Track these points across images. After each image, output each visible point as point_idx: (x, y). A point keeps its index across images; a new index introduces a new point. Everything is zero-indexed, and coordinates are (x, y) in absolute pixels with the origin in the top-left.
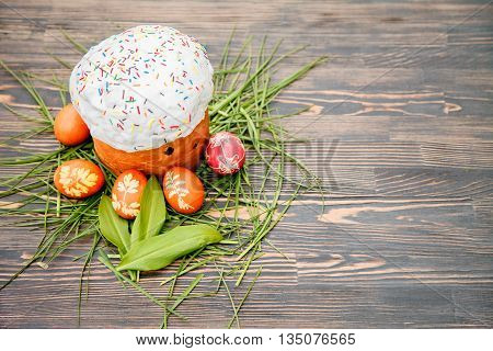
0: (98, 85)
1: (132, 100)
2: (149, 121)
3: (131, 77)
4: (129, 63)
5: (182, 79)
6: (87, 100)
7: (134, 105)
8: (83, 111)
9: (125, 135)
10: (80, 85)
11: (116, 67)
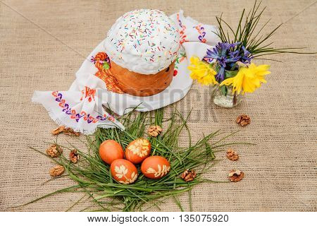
0: (132, 44)
1: (154, 45)
2: (164, 53)
3: (148, 34)
4: (143, 28)
6: (129, 53)
7: (156, 46)
8: (126, 61)
9: (155, 64)
10: (120, 48)
11: (137, 31)
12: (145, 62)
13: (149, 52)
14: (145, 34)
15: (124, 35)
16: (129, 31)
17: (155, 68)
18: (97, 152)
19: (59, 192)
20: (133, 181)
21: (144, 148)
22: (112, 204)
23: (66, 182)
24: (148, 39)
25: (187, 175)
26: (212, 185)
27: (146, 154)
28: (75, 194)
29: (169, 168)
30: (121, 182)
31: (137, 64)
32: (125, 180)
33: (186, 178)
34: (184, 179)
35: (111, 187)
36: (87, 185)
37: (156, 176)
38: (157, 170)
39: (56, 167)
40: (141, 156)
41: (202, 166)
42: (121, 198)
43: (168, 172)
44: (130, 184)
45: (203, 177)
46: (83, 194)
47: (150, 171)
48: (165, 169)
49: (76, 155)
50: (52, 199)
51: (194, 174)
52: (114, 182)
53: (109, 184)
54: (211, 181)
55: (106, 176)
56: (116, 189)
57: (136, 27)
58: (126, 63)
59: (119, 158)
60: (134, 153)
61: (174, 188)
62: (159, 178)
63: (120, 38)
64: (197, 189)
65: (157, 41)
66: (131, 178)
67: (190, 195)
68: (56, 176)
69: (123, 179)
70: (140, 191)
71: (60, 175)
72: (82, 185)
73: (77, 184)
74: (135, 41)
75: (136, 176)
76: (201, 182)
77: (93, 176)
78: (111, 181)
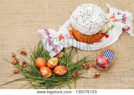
0: (82, 20)
2: (97, 27)
3: (90, 16)
4: (88, 14)
5: (101, 15)
6: (80, 24)
7: (93, 23)
8: (78, 27)
9: (91, 31)
10: (76, 21)
11: (85, 15)
12: (87, 29)
13: (89, 25)
14: (89, 17)
15: (79, 16)
16: (82, 14)
17: (91, 33)
18: (34, 63)
19: (17, 80)
20: (50, 76)
21: (55, 62)
22: (40, 86)
23: (20, 76)
24: (89, 19)
25: (74, 74)
26: (86, 79)
27: (56, 64)
28: (24, 82)
29: (66, 71)
30: (44, 77)
31: (83, 30)
32: (46, 76)
33: (74, 76)
34: (73, 76)
35: (40, 79)
36: (29, 77)
37: (60, 74)
38: (61, 72)
39: (16, 69)
40: (54, 65)
41: (82, 71)
42: (44, 84)
43: (66, 73)
44: (48, 78)
45: (82, 75)
46: (27, 82)
47: (58, 72)
48: (65, 72)
49: (25, 64)
50: (13, 83)
51: (77, 74)
52: (41, 77)
53: (39, 78)
54: (85, 78)
55: (38, 74)
56: (42, 80)
57: (85, 12)
58: (78, 29)
59: (44, 66)
60: (51, 64)
61: (68, 80)
62: (62, 76)
63: (77, 17)
64: (78, 81)
65: (93, 20)
66: (49, 75)
67: (75, 84)
68: (16, 73)
69: (45, 75)
70: (53, 81)
71: (17, 73)
72: (27, 77)
73: (25, 77)
74: (84, 19)
75: (51, 74)
76: (81, 78)
77: (32, 74)
78: (40, 76)
